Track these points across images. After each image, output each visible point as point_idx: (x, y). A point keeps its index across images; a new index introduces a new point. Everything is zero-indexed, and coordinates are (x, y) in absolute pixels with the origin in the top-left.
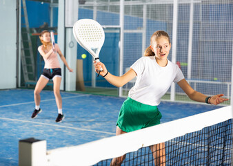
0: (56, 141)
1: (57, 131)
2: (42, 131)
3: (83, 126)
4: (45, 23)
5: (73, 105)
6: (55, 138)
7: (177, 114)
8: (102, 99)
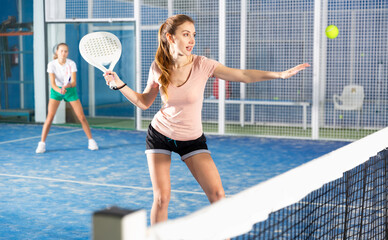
0: (54, 204)
1: (51, 188)
2: (26, 190)
3: (93, 179)
4: (10, 18)
5: (67, 146)
6: (51, 199)
7: (235, 153)
8: (111, 134)
